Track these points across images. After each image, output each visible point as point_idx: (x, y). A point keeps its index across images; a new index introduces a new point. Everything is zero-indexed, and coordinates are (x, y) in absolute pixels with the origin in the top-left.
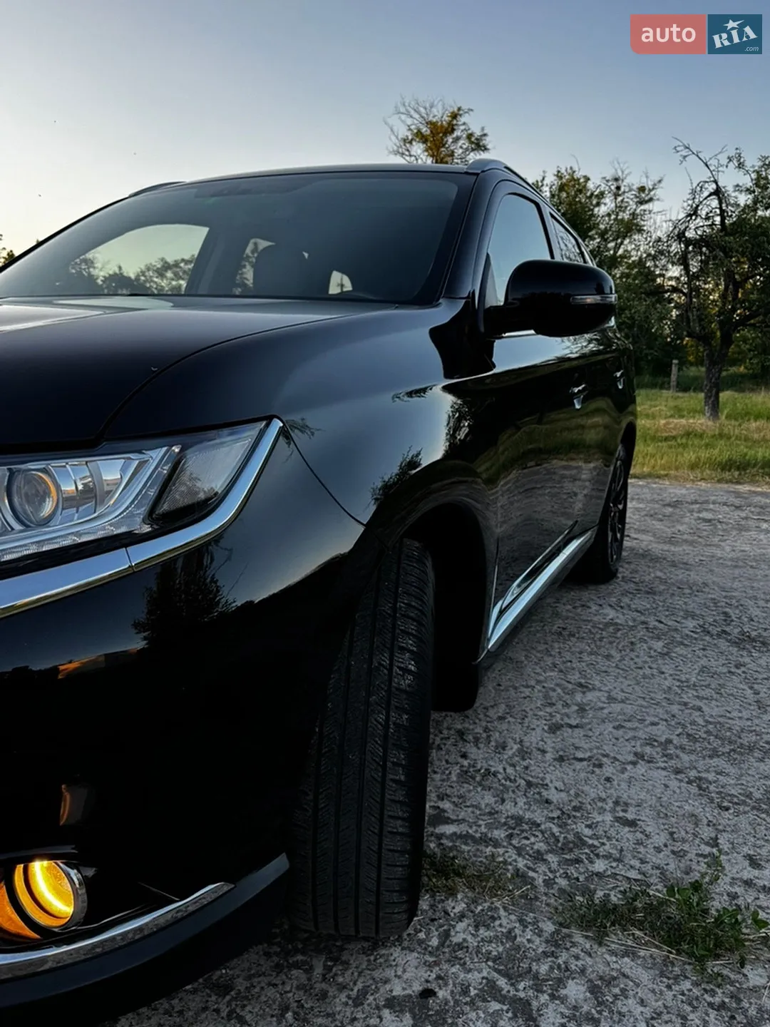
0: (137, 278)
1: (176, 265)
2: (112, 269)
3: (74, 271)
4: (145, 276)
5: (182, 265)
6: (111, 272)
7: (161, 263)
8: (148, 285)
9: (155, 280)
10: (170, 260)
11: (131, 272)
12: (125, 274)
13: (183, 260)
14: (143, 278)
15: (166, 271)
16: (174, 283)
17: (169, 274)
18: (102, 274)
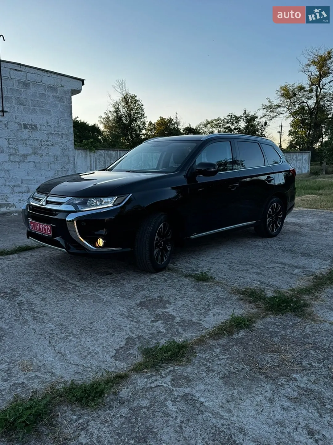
0: (196, 129)
1: (212, 122)
2: (187, 125)
3: (172, 127)
4: (199, 127)
5: (214, 122)
6: (186, 127)
7: (206, 122)
8: (200, 131)
9: (203, 129)
10: (210, 120)
11: (194, 126)
12: (192, 127)
13: (215, 120)
14: (198, 128)
15: (207, 125)
16: (210, 130)
17: (209, 126)
18: (183, 128)
